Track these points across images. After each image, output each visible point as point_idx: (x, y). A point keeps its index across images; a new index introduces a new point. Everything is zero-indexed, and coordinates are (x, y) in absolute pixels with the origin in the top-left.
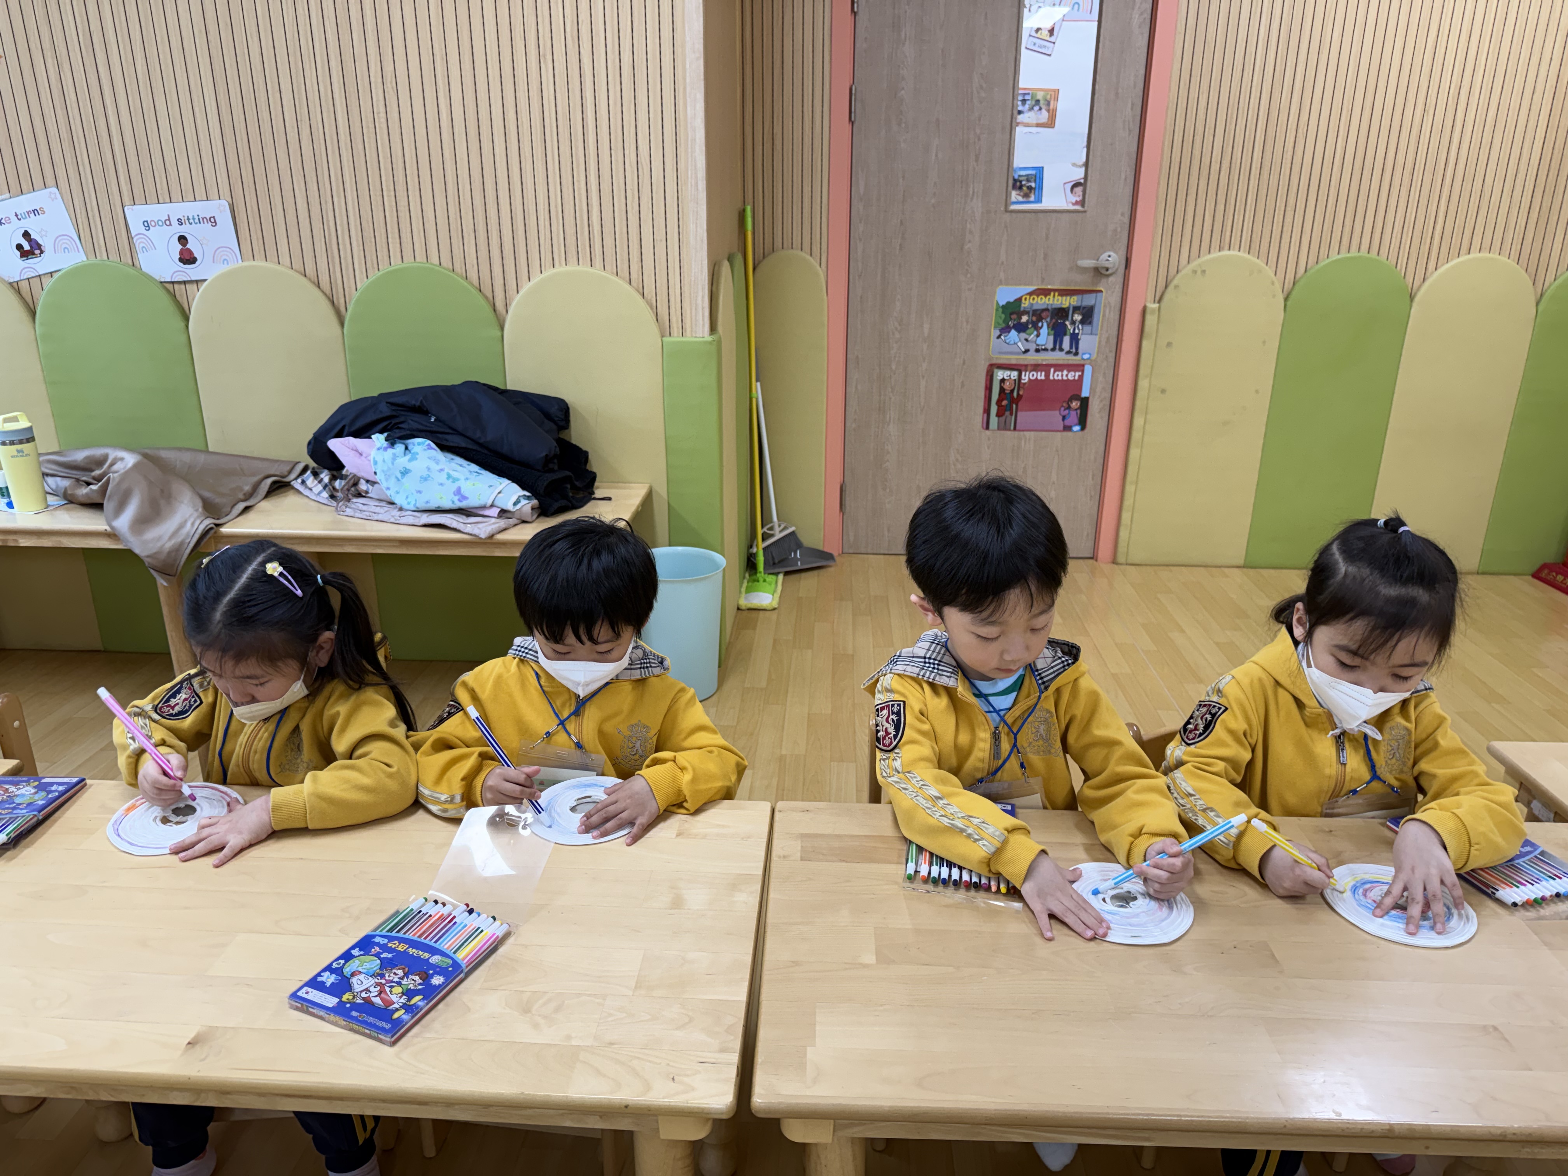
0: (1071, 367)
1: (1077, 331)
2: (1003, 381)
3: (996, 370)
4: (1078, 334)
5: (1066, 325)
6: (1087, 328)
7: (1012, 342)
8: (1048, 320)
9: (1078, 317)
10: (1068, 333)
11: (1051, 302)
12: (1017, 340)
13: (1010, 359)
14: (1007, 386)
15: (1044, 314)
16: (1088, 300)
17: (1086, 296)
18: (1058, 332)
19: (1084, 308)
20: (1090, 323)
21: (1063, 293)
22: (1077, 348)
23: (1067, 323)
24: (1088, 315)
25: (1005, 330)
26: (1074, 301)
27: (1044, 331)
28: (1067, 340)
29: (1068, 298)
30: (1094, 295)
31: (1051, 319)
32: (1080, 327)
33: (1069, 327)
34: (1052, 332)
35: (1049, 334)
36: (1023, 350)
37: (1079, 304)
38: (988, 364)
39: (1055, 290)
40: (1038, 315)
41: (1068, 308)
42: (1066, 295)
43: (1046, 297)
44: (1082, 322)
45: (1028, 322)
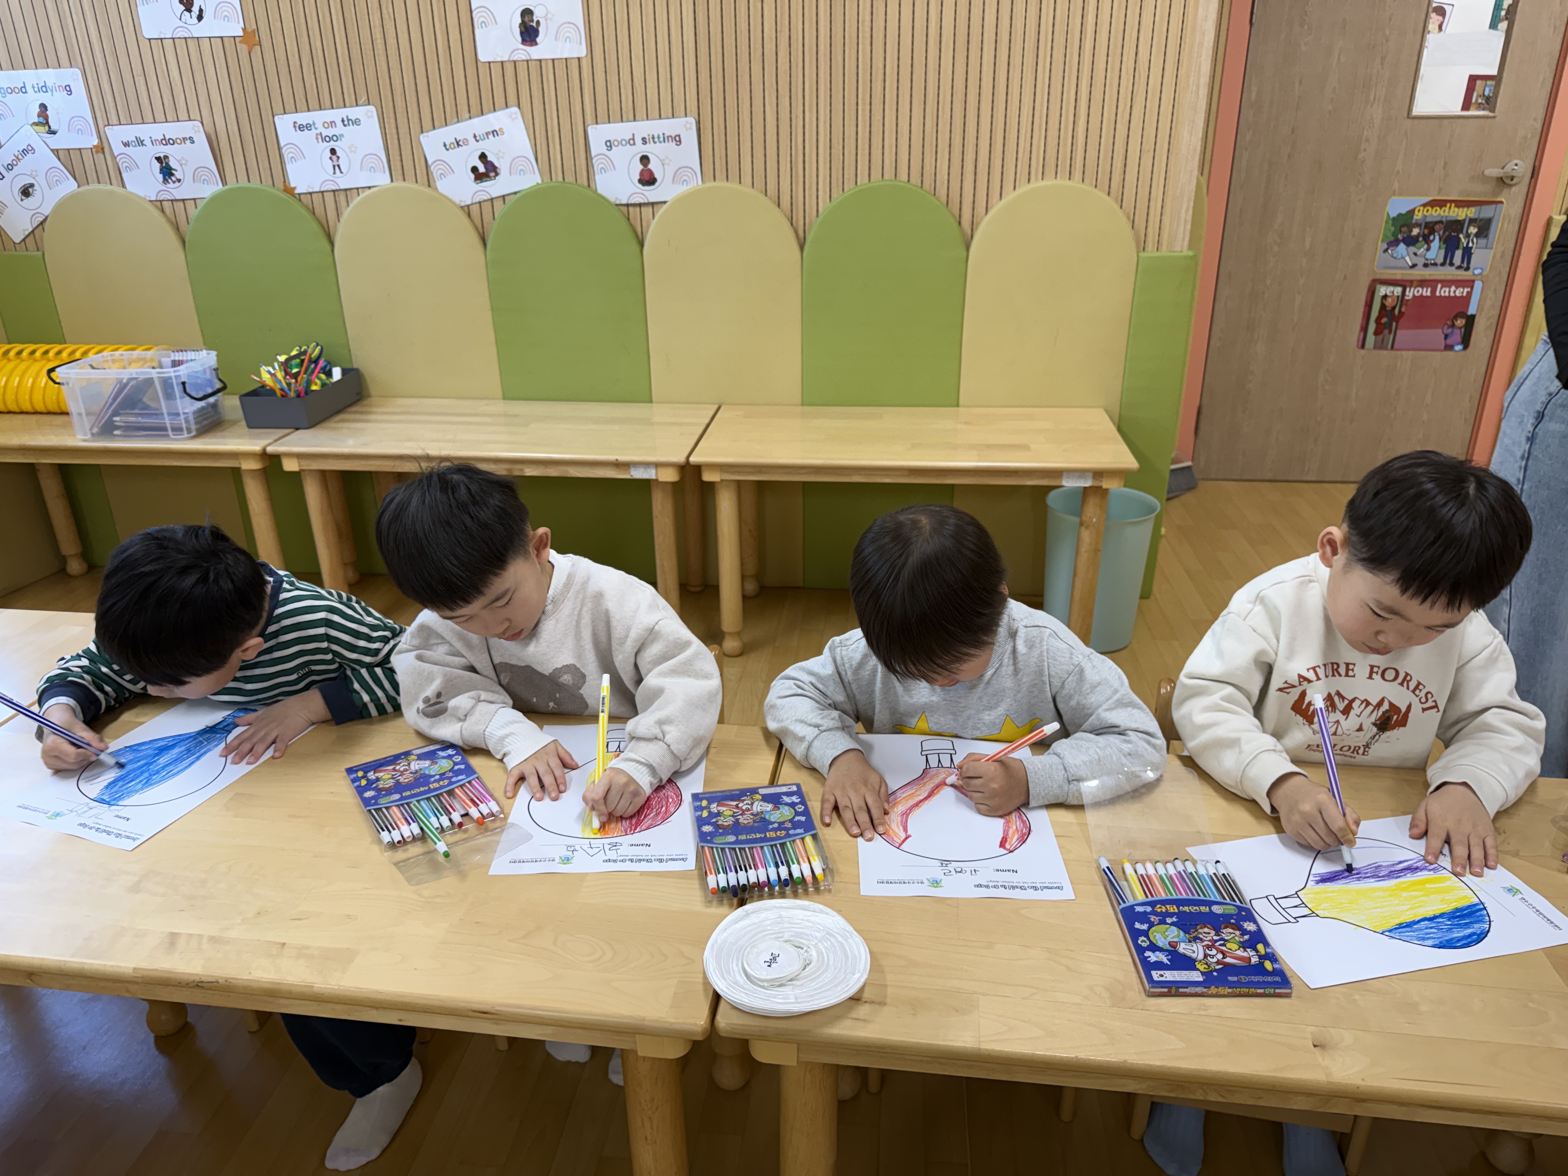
0: (1459, 283)
1: (1470, 245)
2: (1385, 297)
3: (1378, 286)
4: (1472, 248)
5: (1460, 239)
6: (1483, 242)
7: (1400, 256)
8: (1441, 233)
9: (1473, 230)
10: (1461, 247)
11: (1446, 214)
12: (1405, 253)
13: (1395, 274)
14: (1389, 302)
15: (1437, 227)
16: (1486, 212)
17: (1484, 207)
18: (1451, 244)
19: (1481, 220)
20: (1486, 236)
21: (1460, 204)
22: (1469, 263)
23: (1461, 236)
24: (1484, 227)
25: (1394, 243)
26: (1470, 212)
27: (1436, 244)
28: (1458, 254)
29: (1465, 209)
30: (1493, 206)
31: (1444, 233)
32: (1475, 240)
33: (1463, 240)
34: (1444, 246)
35: (1440, 248)
36: (1410, 264)
37: (1476, 217)
38: (1371, 279)
39: (1451, 201)
40: (1430, 228)
41: (1464, 220)
42: (1463, 207)
43: (1441, 208)
44: (1477, 235)
45: (1418, 235)
